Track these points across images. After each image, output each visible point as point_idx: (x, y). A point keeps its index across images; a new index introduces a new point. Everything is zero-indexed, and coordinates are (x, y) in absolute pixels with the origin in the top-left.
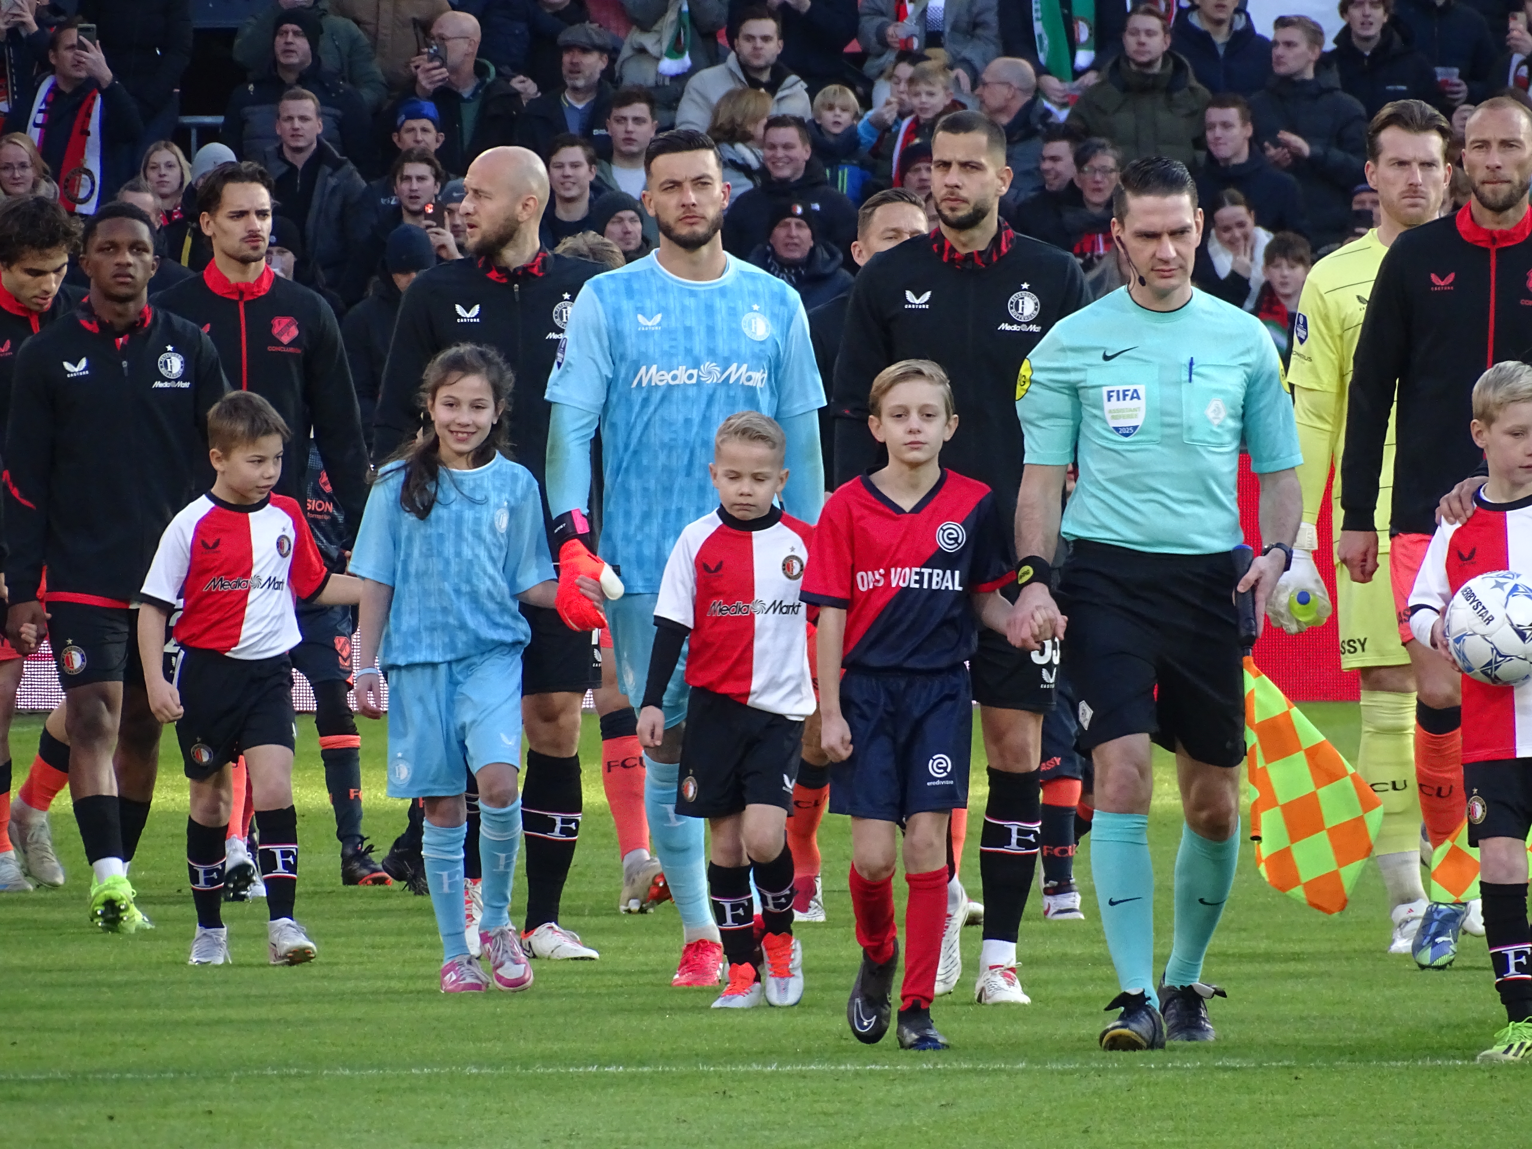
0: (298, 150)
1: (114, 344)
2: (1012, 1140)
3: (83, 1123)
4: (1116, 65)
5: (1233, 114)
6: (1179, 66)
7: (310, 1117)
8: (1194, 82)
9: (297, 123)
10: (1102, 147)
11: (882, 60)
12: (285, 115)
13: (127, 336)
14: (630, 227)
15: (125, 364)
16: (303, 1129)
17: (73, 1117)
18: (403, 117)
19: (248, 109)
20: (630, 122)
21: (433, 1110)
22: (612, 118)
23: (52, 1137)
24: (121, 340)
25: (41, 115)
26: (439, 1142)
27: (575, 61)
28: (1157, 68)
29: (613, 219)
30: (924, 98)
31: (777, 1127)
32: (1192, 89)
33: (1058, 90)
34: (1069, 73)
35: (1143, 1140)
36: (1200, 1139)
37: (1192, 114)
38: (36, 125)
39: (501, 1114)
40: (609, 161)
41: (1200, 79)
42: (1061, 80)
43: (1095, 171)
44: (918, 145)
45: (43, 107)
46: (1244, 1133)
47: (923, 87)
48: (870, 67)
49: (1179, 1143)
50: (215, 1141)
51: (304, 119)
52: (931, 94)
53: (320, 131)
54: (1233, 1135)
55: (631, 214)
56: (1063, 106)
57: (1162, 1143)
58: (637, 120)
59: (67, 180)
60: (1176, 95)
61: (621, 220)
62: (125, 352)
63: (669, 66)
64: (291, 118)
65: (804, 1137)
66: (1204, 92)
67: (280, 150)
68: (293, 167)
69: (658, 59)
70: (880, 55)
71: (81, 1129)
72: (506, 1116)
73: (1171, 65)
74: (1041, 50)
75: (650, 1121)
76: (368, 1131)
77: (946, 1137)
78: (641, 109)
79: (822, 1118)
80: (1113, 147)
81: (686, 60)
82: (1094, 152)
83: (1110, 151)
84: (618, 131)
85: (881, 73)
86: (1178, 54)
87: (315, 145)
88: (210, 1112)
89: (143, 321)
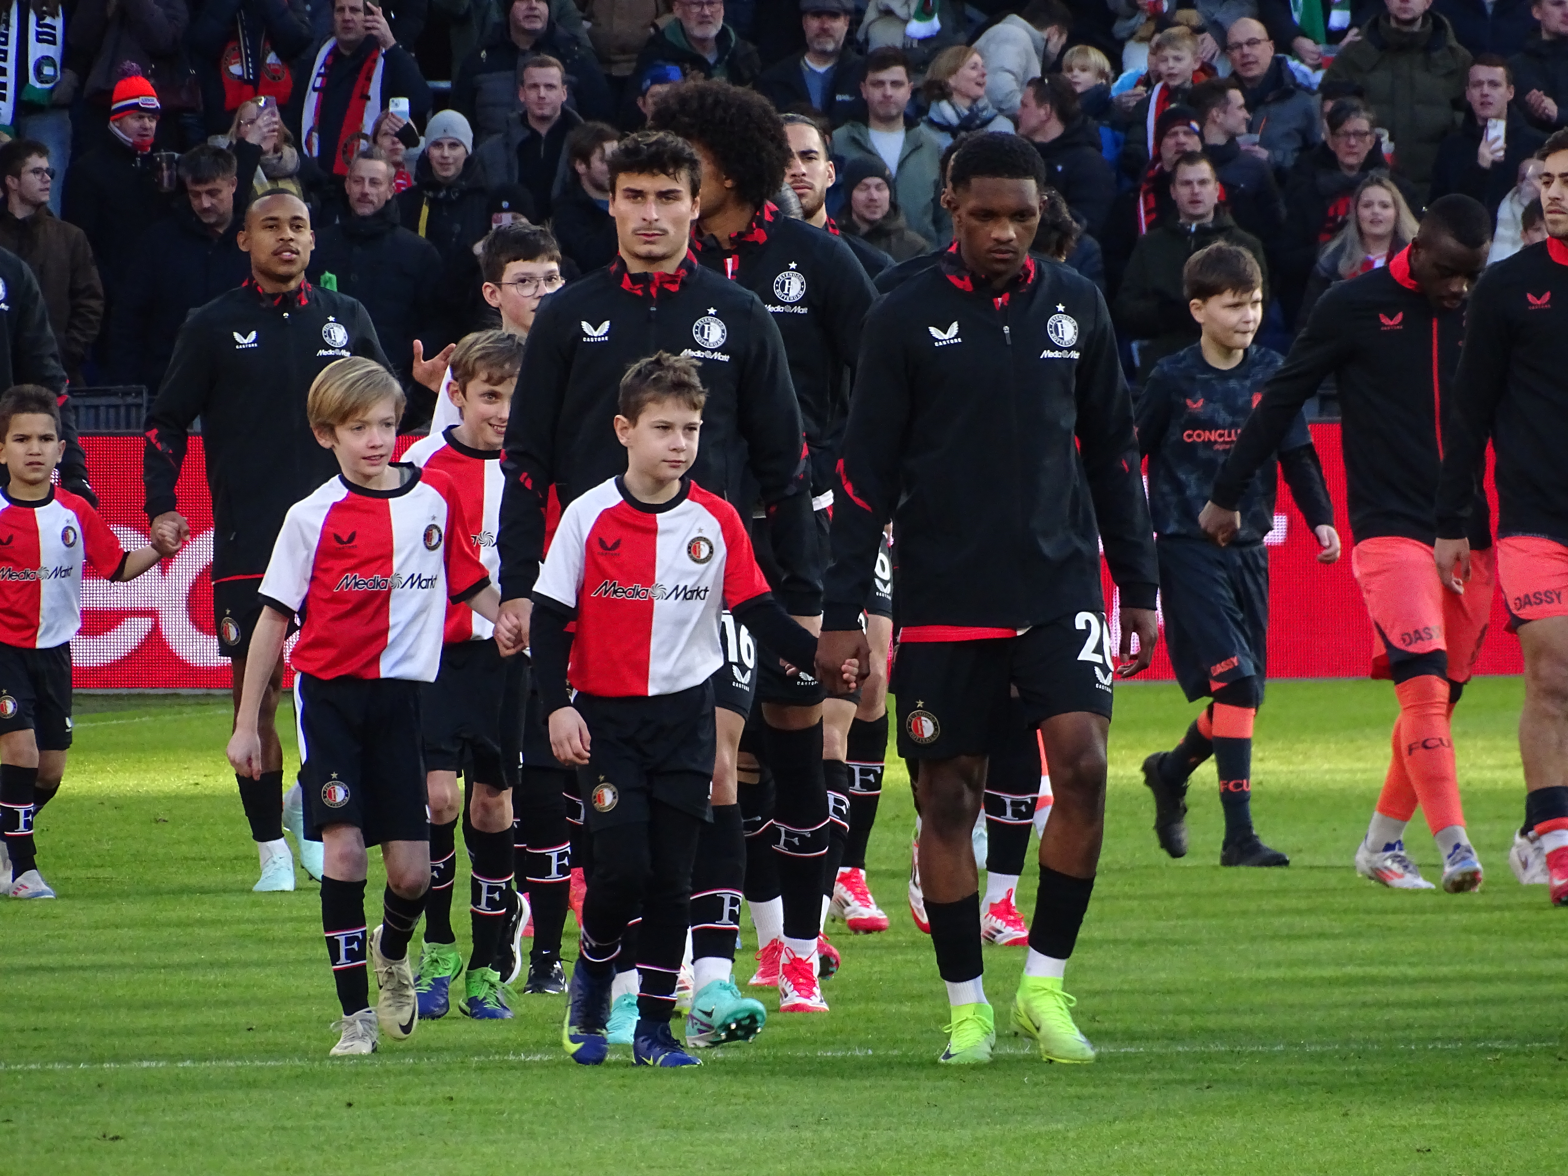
0: (543, 119)
1: (992, 304)
2: (1270, 1123)
3: (321, 1110)
4: (1375, 25)
5: (1499, 73)
6: (1438, 26)
7: (553, 1103)
8: (1454, 43)
9: (543, 92)
10: (1356, 110)
11: (1133, 22)
12: (529, 81)
13: (1007, 295)
14: (876, 194)
15: (1006, 329)
16: (546, 1114)
17: (311, 1104)
18: (649, 82)
19: (481, 77)
20: (888, 86)
21: (678, 1095)
22: (868, 81)
23: (289, 1124)
24: (1000, 300)
25: (319, 80)
26: (685, 1128)
27: (826, 26)
28: (1416, 28)
29: (860, 186)
30: (1171, 63)
31: (1030, 1111)
32: (1451, 49)
33: (1313, 52)
34: (1322, 35)
35: (1403, 1123)
36: (1462, 1121)
37: (1450, 74)
38: (315, 89)
39: (749, 1099)
40: (867, 125)
41: (1460, 40)
42: (1317, 43)
43: (1348, 134)
44: (1174, 109)
45: (322, 71)
46: (1507, 1115)
47: (1169, 52)
48: (1120, 28)
49: (1441, 1125)
50: (456, 1128)
51: (549, 86)
52: (1177, 59)
53: (564, 99)
54: (1496, 1117)
55: (878, 180)
56: (1316, 67)
57: (1424, 1126)
58: (896, 84)
59: (346, 145)
60: (1436, 55)
61: (868, 187)
62: (1005, 315)
63: (918, 29)
64: (536, 86)
65: (1058, 1121)
66: (1463, 52)
67: (524, 117)
68: (535, 134)
69: (906, 22)
70: (1130, 17)
71: (318, 1116)
72: (753, 1101)
73: (1429, 26)
74: (1296, 10)
75: (899, 1105)
76: (613, 1117)
77: (1203, 1122)
78: (898, 72)
79: (1076, 1101)
80: (1367, 109)
81: (935, 24)
82: (1348, 116)
83: (1364, 114)
84: (874, 94)
85: (1132, 35)
86: (1437, 13)
87: (559, 113)
88: (451, 1099)
89: (1027, 275)
